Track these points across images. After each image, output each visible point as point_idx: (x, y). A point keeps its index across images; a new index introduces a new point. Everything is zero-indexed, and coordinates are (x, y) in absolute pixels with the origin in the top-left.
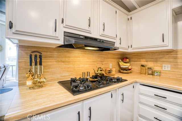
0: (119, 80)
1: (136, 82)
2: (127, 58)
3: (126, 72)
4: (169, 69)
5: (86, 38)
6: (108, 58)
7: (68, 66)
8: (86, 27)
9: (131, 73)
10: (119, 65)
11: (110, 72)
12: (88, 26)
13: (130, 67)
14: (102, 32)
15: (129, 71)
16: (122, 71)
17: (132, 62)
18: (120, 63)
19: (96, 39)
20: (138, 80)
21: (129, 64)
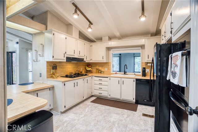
0: (86, 75)
1: (93, 76)
2: (90, 65)
3: (89, 72)
4: (107, 70)
5: (73, 58)
6: (80, 65)
7: (63, 70)
8: (73, 54)
9: (92, 73)
10: (86, 69)
11: (81, 72)
12: (73, 53)
13: (91, 70)
14: (79, 55)
15: (91, 72)
16: (87, 72)
17: (93, 67)
18: (86, 68)
19: (76, 58)
20: (93, 75)
21: (91, 68)
